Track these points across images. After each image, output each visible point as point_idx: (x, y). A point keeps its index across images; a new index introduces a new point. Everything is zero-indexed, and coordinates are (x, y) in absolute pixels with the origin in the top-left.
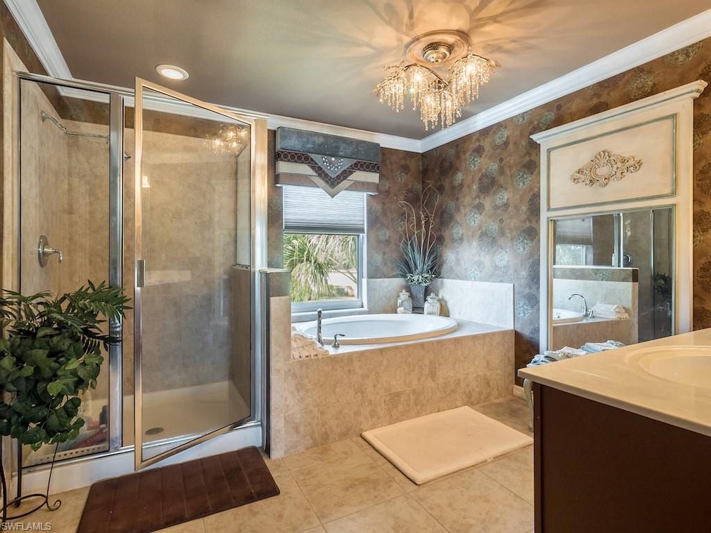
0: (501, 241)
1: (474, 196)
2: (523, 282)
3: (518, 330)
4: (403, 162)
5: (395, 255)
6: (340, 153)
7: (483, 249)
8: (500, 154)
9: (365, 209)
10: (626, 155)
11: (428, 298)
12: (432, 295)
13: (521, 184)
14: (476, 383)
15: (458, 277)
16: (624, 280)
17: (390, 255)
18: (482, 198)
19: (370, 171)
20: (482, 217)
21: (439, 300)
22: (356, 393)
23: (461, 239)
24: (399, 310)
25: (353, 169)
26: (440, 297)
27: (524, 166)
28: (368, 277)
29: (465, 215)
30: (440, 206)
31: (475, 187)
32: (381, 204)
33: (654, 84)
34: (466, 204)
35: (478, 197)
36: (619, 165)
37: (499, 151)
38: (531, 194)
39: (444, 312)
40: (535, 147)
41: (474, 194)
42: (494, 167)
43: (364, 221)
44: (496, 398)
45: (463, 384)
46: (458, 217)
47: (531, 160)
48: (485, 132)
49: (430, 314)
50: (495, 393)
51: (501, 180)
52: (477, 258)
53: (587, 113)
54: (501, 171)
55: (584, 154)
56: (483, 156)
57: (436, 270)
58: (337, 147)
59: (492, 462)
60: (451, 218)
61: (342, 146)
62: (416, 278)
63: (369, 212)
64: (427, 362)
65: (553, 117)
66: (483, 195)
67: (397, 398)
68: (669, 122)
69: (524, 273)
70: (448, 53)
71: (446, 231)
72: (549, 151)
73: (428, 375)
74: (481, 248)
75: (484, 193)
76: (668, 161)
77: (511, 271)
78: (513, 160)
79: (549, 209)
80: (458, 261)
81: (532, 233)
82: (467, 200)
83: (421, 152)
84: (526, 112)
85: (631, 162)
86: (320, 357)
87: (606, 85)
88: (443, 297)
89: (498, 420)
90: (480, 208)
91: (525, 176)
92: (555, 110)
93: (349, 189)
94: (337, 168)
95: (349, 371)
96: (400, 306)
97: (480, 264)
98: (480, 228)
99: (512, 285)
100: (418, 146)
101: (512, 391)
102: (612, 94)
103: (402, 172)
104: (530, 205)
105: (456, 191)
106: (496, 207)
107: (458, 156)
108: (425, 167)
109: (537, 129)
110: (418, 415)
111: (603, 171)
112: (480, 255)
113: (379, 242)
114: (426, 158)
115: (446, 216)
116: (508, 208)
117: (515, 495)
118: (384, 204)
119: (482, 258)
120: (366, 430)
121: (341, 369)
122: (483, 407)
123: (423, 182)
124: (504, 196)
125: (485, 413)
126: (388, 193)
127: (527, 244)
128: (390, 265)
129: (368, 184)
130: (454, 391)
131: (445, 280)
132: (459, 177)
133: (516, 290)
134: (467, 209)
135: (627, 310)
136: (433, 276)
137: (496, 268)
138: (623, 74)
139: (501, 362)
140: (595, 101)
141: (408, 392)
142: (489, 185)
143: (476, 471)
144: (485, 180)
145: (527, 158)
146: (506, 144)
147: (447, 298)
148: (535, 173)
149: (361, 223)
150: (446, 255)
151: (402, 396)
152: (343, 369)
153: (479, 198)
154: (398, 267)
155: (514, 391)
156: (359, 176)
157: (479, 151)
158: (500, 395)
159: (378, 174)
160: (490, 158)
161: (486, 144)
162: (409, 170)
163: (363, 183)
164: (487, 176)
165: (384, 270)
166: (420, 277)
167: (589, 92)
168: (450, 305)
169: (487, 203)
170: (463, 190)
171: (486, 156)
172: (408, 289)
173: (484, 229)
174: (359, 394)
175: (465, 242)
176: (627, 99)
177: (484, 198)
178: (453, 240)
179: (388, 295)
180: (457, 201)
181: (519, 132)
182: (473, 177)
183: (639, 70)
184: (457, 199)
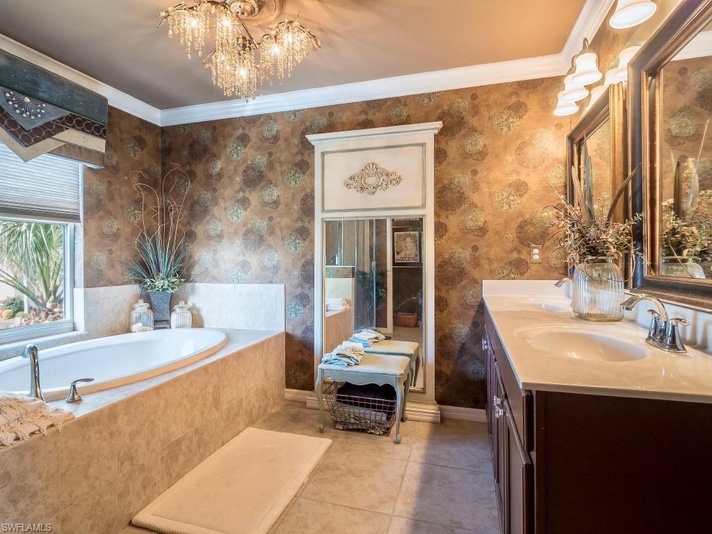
0: (271, 240)
1: (236, 189)
2: (295, 282)
3: (290, 331)
4: (137, 132)
5: (125, 255)
6: (41, 94)
7: (249, 247)
8: (268, 148)
9: (81, 188)
10: (390, 170)
11: (176, 308)
12: (182, 304)
13: (293, 183)
14: (256, 398)
15: (215, 280)
16: (346, 276)
17: (119, 254)
18: (247, 192)
19: (92, 133)
20: (247, 213)
21: (189, 309)
22: (122, 463)
23: (220, 237)
24: (134, 328)
25: (63, 123)
26: (190, 304)
27: (296, 165)
28: (87, 286)
29: (225, 209)
30: (190, 196)
31: (238, 179)
32: (106, 183)
33: (408, 116)
34: (226, 197)
35: (241, 190)
36: (385, 177)
37: (267, 144)
38: (303, 194)
39: (197, 323)
40: (309, 147)
41: (237, 187)
42: (261, 160)
43: (78, 204)
44: (272, 408)
45: (245, 403)
46: (216, 211)
47: (303, 160)
48: (252, 120)
49: (179, 327)
50: (271, 402)
51: (270, 175)
52: (241, 258)
53: (356, 125)
54: (271, 166)
55: (355, 163)
56: (248, 146)
57: (184, 273)
58: (36, 84)
59: (309, 481)
60: (206, 211)
61: (44, 84)
62: (159, 283)
63: (87, 192)
64: (211, 389)
65: (326, 123)
66: (249, 189)
67: (177, 448)
68: (420, 148)
69: (296, 273)
70: (257, 9)
71: (199, 227)
72: (323, 154)
73: (212, 404)
74: (246, 247)
75: (250, 187)
76: (420, 180)
77: (281, 272)
78: (283, 156)
79: (323, 210)
80: (216, 263)
81: (305, 233)
82: (228, 192)
83: (160, 125)
84: (298, 111)
85: (393, 177)
86: (60, 427)
87: (372, 105)
88: (194, 305)
89: (287, 431)
90: (244, 202)
91: (297, 175)
92: (327, 115)
93: (57, 152)
94: (36, 115)
95: (111, 434)
96: (136, 322)
97: (244, 266)
98: (245, 224)
99: (283, 285)
100: (156, 116)
101: (284, 395)
102: (377, 115)
103: (135, 145)
104: (302, 205)
105: (211, 181)
106: (265, 204)
107: (215, 140)
108: (167, 145)
109: (311, 130)
110: (202, 459)
111: (371, 181)
112: (244, 255)
113: (103, 236)
114: (168, 134)
115: (198, 208)
116: (277, 207)
117: (351, 508)
118: (110, 184)
119: (247, 258)
120: (137, 512)
121: (98, 436)
122: (264, 421)
123: (164, 164)
124: (274, 193)
125: (271, 428)
126: (115, 169)
127: (299, 243)
128: (119, 267)
129: (89, 151)
130: (236, 415)
131: (197, 284)
132: (219, 165)
133: (288, 291)
134: (228, 204)
135: (348, 302)
136: (183, 280)
137: (264, 268)
138: (386, 100)
139: (275, 368)
140: (363, 117)
141: (191, 434)
142: (255, 179)
143: (301, 500)
144: (251, 173)
145: (299, 158)
146: (276, 138)
147: (199, 305)
148: (308, 173)
149: (74, 207)
150: (198, 254)
151: (184, 442)
152: (101, 434)
153: (244, 191)
154: (131, 270)
155: (286, 394)
156: (72, 136)
157: (244, 140)
158: (275, 404)
159: (104, 141)
160: (258, 149)
161: (253, 133)
162: (146, 146)
163: (80, 148)
164: (253, 168)
165: (110, 274)
166: (167, 282)
167: (358, 107)
168: (204, 314)
169: (254, 197)
170: (222, 180)
171: (252, 147)
172: (147, 299)
173: (250, 226)
174: (127, 464)
175: (225, 241)
176: (389, 123)
177: (250, 193)
178: (209, 237)
179: (117, 309)
180: (215, 192)
181: (289, 129)
182: (235, 167)
183: (397, 101)
184: (215, 190)
